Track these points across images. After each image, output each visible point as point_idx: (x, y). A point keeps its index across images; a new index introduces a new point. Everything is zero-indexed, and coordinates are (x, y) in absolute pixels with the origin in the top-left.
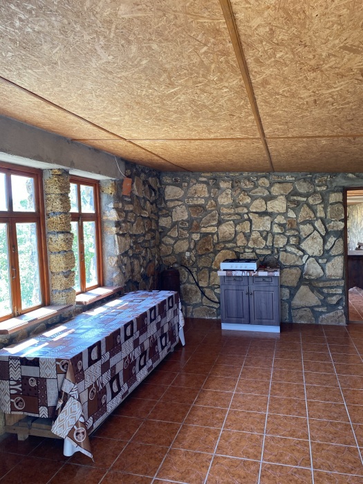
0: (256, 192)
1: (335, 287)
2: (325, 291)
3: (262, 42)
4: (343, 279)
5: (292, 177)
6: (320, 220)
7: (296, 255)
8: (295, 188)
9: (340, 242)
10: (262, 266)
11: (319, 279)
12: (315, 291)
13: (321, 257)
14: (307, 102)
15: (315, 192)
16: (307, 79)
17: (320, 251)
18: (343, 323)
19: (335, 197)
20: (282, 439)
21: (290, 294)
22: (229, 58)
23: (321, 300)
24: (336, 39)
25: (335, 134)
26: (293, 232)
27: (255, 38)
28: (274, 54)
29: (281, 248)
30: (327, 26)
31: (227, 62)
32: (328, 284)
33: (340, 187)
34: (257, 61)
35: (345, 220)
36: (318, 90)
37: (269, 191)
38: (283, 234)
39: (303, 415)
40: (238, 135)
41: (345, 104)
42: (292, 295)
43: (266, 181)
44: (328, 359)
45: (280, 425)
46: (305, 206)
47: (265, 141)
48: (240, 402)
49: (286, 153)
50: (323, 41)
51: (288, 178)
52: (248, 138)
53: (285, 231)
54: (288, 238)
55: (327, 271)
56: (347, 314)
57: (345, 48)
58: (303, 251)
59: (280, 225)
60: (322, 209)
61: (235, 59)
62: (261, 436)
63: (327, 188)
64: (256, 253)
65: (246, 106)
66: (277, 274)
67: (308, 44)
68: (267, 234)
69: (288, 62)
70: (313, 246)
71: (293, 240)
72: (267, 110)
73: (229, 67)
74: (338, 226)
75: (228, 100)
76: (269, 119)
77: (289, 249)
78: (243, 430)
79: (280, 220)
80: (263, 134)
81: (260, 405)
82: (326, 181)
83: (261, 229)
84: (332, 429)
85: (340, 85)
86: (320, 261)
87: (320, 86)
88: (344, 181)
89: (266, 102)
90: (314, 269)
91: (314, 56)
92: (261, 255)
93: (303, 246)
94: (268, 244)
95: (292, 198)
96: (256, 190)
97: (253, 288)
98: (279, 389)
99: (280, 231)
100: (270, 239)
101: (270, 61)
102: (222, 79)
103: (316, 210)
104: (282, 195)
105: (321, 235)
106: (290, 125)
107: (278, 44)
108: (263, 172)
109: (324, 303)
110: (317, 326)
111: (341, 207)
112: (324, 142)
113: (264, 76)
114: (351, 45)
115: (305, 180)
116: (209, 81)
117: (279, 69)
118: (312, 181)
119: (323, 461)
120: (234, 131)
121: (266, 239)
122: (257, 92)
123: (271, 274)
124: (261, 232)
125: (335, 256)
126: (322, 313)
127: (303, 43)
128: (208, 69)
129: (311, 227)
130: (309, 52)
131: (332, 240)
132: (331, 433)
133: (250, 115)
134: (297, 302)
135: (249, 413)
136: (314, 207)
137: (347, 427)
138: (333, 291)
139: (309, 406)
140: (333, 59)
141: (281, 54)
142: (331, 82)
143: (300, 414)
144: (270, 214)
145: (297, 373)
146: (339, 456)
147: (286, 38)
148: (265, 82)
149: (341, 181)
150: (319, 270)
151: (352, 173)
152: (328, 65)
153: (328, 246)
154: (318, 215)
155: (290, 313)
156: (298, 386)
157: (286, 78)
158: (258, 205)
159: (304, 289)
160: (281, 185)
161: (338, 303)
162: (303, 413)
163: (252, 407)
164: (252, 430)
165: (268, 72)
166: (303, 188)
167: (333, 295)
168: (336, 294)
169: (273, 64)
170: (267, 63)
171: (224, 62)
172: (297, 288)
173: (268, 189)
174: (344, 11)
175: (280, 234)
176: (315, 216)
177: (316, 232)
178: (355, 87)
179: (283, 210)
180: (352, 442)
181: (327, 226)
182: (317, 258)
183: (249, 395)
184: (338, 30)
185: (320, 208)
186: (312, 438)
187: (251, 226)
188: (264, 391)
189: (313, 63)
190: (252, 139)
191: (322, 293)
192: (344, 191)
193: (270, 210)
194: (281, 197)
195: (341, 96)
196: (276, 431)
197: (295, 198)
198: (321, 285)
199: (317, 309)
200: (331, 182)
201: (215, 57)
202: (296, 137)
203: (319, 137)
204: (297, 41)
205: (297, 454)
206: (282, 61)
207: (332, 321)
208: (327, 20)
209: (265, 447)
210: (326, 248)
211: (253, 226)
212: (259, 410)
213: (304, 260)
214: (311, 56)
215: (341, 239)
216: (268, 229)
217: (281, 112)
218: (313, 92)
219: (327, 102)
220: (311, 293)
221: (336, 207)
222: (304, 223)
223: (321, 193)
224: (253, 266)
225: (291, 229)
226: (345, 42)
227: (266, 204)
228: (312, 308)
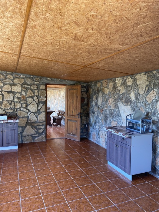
0: (6, 81)
1: (42, 125)
2: (38, 127)
3: (43, 5)
4: (45, 121)
5: (24, 76)
6: (36, 97)
7: (25, 112)
8: (25, 81)
9: (44, 106)
10: (9, 118)
11: (35, 122)
12: (33, 128)
13: (36, 113)
14: (48, 42)
15: (34, 84)
16: (53, 31)
17: (36, 110)
18: (45, 140)
19: (42, 87)
20: (29, 199)
21: (22, 130)
22: (23, 7)
23: (36, 132)
24: (74, 17)
25: (51, 59)
26: (24, 101)
27: (41, 2)
28: (46, 14)
29: (18, 109)
30: (74, 10)
31: (20, 9)
32: (39, 124)
33: (45, 83)
34: (36, 14)
35: (46, 97)
36: (55, 38)
37: (13, 81)
38: (19, 102)
39: (36, 185)
40: (6, 50)
41: (63, 47)
42: (23, 131)
43: (11, 76)
44: (42, 157)
45: (27, 193)
46: (30, 90)
47: (19, 56)
48: (4, 188)
49: (26, 64)
50: (69, 16)
51: (22, 76)
52: (11, 53)
53: (20, 101)
54: (22, 104)
55: (38, 119)
56: (46, 136)
57: (75, 22)
58: (28, 110)
59: (18, 98)
60: (37, 92)
61: (25, 9)
62: (19, 201)
63: (39, 83)
64: (5, 112)
65: (19, 36)
66: (17, 121)
67: (62, 15)
68: (12, 102)
69: (50, 20)
70: (33, 108)
71: (24, 105)
72: (28, 41)
73: (20, 11)
74: (43, 99)
75: (10, 30)
76: (27, 46)
77: (22, 109)
78: (9, 202)
79: (18, 95)
80: (20, 53)
81: (15, 186)
82: (39, 80)
83: (8, 100)
84: (50, 187)
85: (65, 39)
86: (36, 114)
87: (57, 36)
88: (46, 81)
89: (30, 37)
90: (33, 118)
91: (62, 21)
92: (8, 112)
93: (28, 108)
94: (12, 107)
95: (24, 86)
96: (6, 80)
97: (4, 129)
98: (23, 176)
99: (18, 101)
100: (13, 104)
101: (42, 16)
102: (12, 17)
103: (34, 92)
104: (19, 84)
105: (36, 103)
106: (35, 51)
107: (50, 9)
108: (10, 72)
109: (37, 133)
110: (34, 143)
111: (45, 92)
112: (46, 62)
113: (35, 23)
114: (78, 22)
115: (30, 78)
116: (4, 16)
117: (44, 22)
118: (33, 79)
119: (49, 202)
120: (6, 48)
121: (11, 104)
122: (28, 30)
123: (15, 121)
124: (8, 101)
125: (42, 112)
126: (36, 137)
127: (61, 13)
128: (7, 9)
129: (32, 99)
130: (61, 19)
131: (41, 105)
132: (50, 188)
133: (18, 41)
134: (25, 133)
135: (10, 192)
136: (34, 91)
137: (55, 184)
138: (41, 127)
139: (38, 179)
140: (69, 25)
141: (49, 15)
142: (62, 36)
143: (35, 184)
144: (13, 93)
145: (30, 166)
146: (55, 197)
147: (55, 8)
148: (34, 27)
149: (45, 81)
150: (35, 118)
151: (49, 78)
152: (65, 28)
153: (39, 108)
154: (35, 94)
155: (22, 139)
156: (31, 172)
157: (45, 28)
158: (7, 88)
159: (28, 127)
160: (18, 79)
161: (43, 132)
162: (36, 183)
163: (11, 188)
164: (14, 200)
165: (38, 22)
166: (29, 82)
167: (41, 129)
168: (42, 128)
169: (42, 19)
170: (40, 17)
171: (18, 8)
172: (25, 127)
173: (12, 80)
174: (84, 6)
175: (18, 102)
176: (34, 95)
177: (34, 102)
178: (70, 41)
179: (19, 91)
180: (59, 190)
181: (39, 99)
182: (34, 113)
183: (8, 183)
184: (77, 13)
185: (36, 91)
186: (43, 193)
187: (3, 98)
188: (16, 179)
189: (60, 24)
190: (13, 54)
191: (36, 128)
192: (46, 84)
193: (13, 91)
194: (19, 85)
195: (63, 43)
196: (26, 196)
197: (25, 86)
198: (36, 125)
199: (34, 136)
200: (41, 81)
201: (15, 3)
202: (35, 58)
203: (45, 59)
204: (59, 11)
205: (37, 204)
206: (47, 18)
207: (40, 140)
208: (75, 6)
209: (22, 206)
210: (38, 109)
211: (4, 98)
212: (15, 189)
213: (29, 114)
214: (60, 21)
215: (44, 105)
216: (12, 100)
217: (34, 44)
218: (53, 38)
219: (56, 44)
220: (31, 129)
221: (43, 91)
222: (29, 97)
223: (37, 85)
224: (5, 118)
225: (23, 100)
226: (77, 20)
227: (11, 87)
228: (32, 135)
